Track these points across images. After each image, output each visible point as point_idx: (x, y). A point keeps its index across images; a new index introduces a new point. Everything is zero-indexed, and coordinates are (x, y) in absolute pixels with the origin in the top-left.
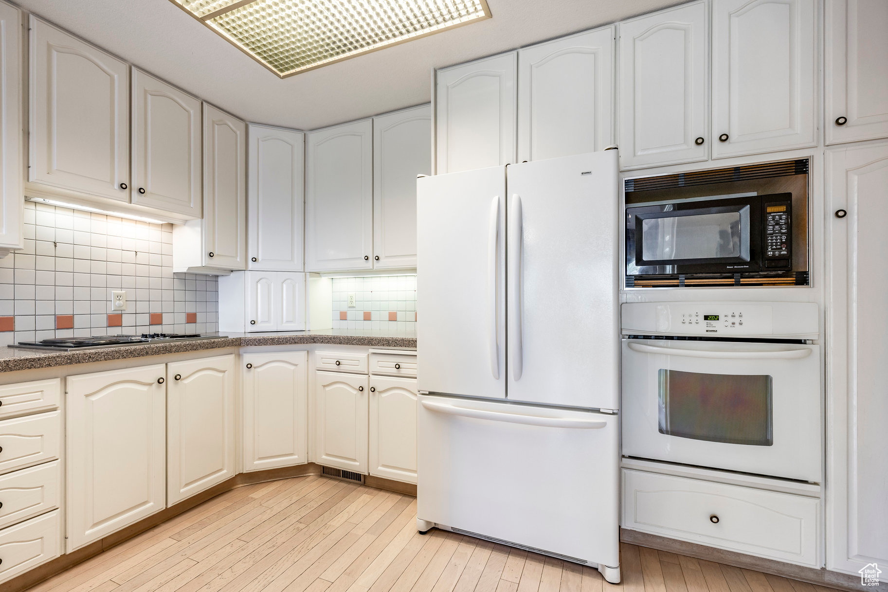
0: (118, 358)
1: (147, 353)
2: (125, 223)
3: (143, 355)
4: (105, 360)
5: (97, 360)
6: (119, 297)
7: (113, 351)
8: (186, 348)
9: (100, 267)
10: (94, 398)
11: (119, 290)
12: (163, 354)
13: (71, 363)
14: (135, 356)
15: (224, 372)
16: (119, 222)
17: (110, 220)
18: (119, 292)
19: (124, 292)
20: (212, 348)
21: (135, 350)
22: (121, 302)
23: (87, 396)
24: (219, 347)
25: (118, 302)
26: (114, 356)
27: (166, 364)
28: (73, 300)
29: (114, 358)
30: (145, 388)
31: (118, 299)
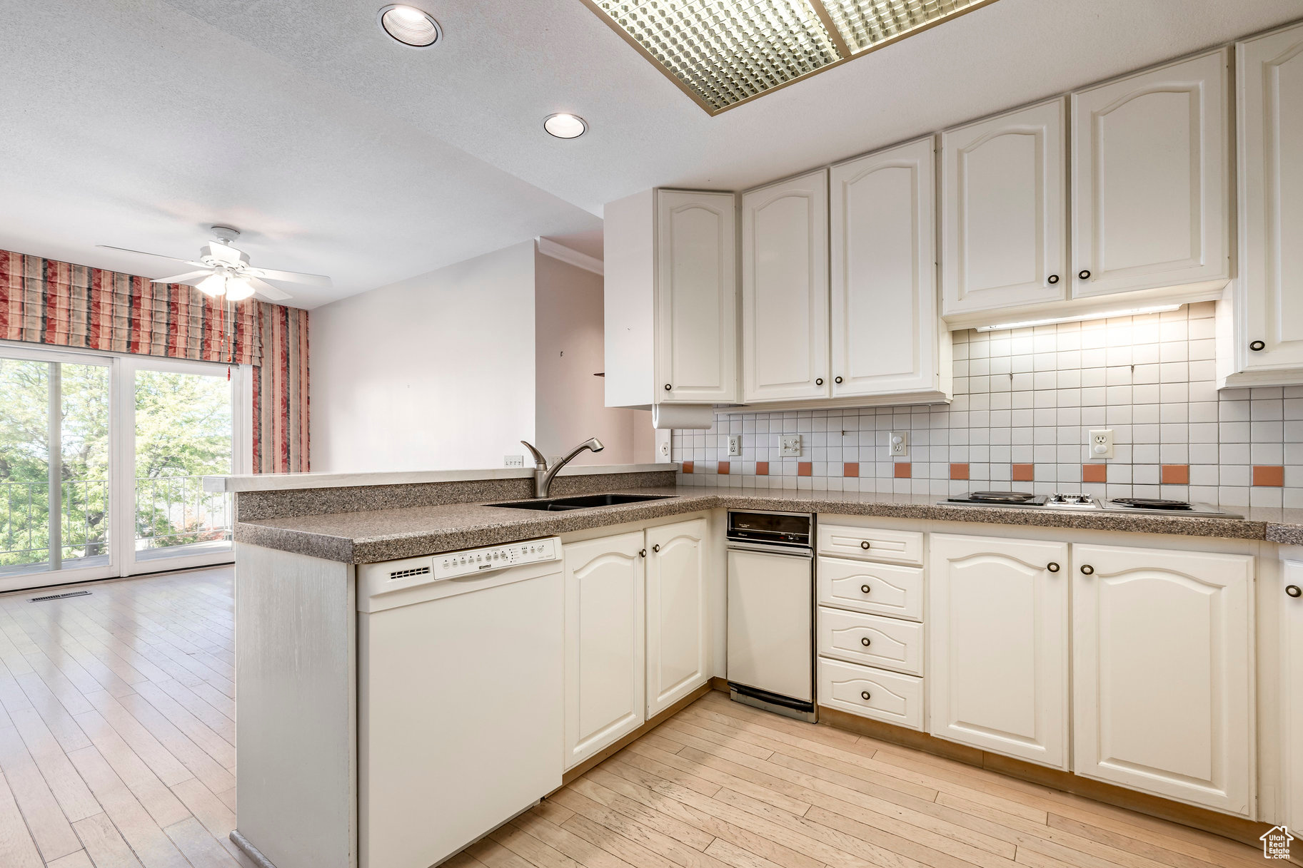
0: (983, 521)
1: (1026, 521)
2: (1111, 324)
3: (1019, 523)
4: (966, 520)
5: (955, 519)
6: (1100, 439)
7: (975, 511)
8: (1103, 525)
9: (1073, 397)
10: (959, 566)
11: (1102, 429)
12: (1055, 526)
13: (926, 518)
14: (1006, 522)
15: (1220, 587)
16: (1102, 326)
17: (1085, 327)
18: (1101, 431)
19: (1111, 430)
20: (1170, 532)
21: (1006, 514)
22: (1103, 446)
23: (952, 561)
24: (1189, 534)
25: (1099, 446)
26: (977, 517)
27: (1070, 546)
28: (1033, 445)
29: (976, 520)
30: (1032, 573)
31: (1099, 441)
